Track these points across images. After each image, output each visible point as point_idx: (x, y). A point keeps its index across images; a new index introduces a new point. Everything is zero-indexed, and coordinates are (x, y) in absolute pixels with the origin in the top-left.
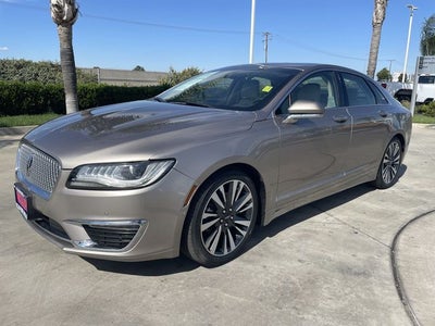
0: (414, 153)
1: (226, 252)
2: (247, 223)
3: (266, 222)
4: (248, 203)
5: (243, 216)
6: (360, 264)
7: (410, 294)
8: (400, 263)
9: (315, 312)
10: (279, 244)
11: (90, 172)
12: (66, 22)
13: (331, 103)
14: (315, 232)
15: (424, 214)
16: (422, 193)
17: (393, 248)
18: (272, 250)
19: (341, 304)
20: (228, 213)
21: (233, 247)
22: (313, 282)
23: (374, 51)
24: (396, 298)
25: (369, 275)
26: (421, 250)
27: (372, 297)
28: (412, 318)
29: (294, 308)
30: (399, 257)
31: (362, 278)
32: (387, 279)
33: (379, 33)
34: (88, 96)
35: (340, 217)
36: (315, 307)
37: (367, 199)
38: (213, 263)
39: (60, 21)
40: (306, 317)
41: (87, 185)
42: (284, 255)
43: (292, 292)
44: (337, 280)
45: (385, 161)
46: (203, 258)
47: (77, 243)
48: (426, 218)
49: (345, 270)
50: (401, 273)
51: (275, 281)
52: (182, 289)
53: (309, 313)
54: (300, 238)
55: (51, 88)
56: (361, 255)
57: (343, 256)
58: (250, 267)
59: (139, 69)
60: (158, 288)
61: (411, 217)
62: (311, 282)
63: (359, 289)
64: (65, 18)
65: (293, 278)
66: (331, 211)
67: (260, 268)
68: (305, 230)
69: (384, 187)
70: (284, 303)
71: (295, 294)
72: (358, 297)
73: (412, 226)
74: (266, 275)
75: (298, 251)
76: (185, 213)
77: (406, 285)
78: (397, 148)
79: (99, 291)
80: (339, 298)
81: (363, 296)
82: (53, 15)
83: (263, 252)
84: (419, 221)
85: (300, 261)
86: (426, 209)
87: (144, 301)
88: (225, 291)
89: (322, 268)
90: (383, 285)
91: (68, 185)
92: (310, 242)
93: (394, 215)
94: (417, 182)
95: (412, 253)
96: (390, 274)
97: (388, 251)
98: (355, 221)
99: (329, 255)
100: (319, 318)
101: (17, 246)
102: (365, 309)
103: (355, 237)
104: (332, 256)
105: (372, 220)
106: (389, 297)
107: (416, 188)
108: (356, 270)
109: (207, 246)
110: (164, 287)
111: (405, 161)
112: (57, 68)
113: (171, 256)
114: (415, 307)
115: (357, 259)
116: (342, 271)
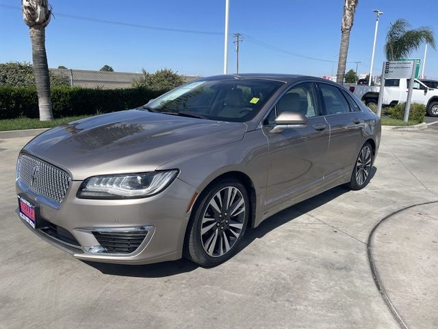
0: (383, 155)
1: (222, 253)
2: (240, 226)
3: (256, 224)
4: (241, 207)
5: (236, 220)
6: (342, 260)
7: (387, 285)
8: (376, 258)
9: (306, 303)
10: (268, 244)
11: (99, 183)
12: (38, 24)
13: (311, 112)
14: (299, 232)
15: (394, 213)
16: (392, 194)
17: (369, 244)
18: (262, 250)
19: (327, 296)
20: (224, 217)
21: (228, 248)
22: (301, 278)
23: (343, 56)
24: (374, 289)
25: (350, 270)
26: (394, 246)
27: (353, 289)
28: (389, 306)
29: (288, 300)
30: (375, 252)
31: (344, 272)
32: (366, 272)
33: (348, 38)
34: (62, 99)
35: (321, 217)
36: (306, 299)
37: (343, 200)
38: (211, 263)
39: (32, 23)
40: (298, 307)
41: (97, 195)
42: (274, 254)
43: (284, 287)
44: (322, 275)
45: (358, 164)
46: (202, 260)
47: (87, 249)
48: (396, 216)
49: (329, 266)
50: (377, 267)
51: (268, 277)
52: (184, 288)
53: (300, 304)
54: (286, 238)
55: (23, 91)
56: (342, 252)
57: (326, 253)
58: (244, 266)
59: (107, 69)
60: (163, 289)
61: (383, 216)
62: (300, 277)
63: (342, 282)
64: (38, 20)
65: (284, 275)
66: (312, 212)
67: (253, 267)
68: (290, 231)
69: (357, 188)
70: (278, 296)
71: (287, 288)
72: (342, 289)
73: (384, 224)
74: (259, 273)
75: (286, 250)
76: (188, 219)
77: (382, 277)
78: (369, 151)
79: (109, 292)
80: (325, 290)
81: (346, 288)
82: (25, 17)
83: (255, 252)
84: (390, 220)
85: (288, 259)
86: (395, 208)
87: (152, 300)
88: (225, 289)
89: (308, 264)
90: (362, 278)
91: (79, 195)
92: (295, 241)
93: (367, 214)
94: (387, 183)
95: (386, 249)
96: (368, 268)
97: (364, 247)
98: (334, 221)
99: (313, 253)
100: (309, 308)
101: (19, 254)
102: (348, 299)
103: (335, 236)
104: (316, 253)
105: (349, 219)
106: (368, 288)
107: (386, 189)
108: (338, 265)
109: (206, 249)
110: (168, 287)
111: (376, 164)
112: (26, 69)
113: (174, 258)
114: (391, 296)
115: (339, 256)
116: (326, 267)
